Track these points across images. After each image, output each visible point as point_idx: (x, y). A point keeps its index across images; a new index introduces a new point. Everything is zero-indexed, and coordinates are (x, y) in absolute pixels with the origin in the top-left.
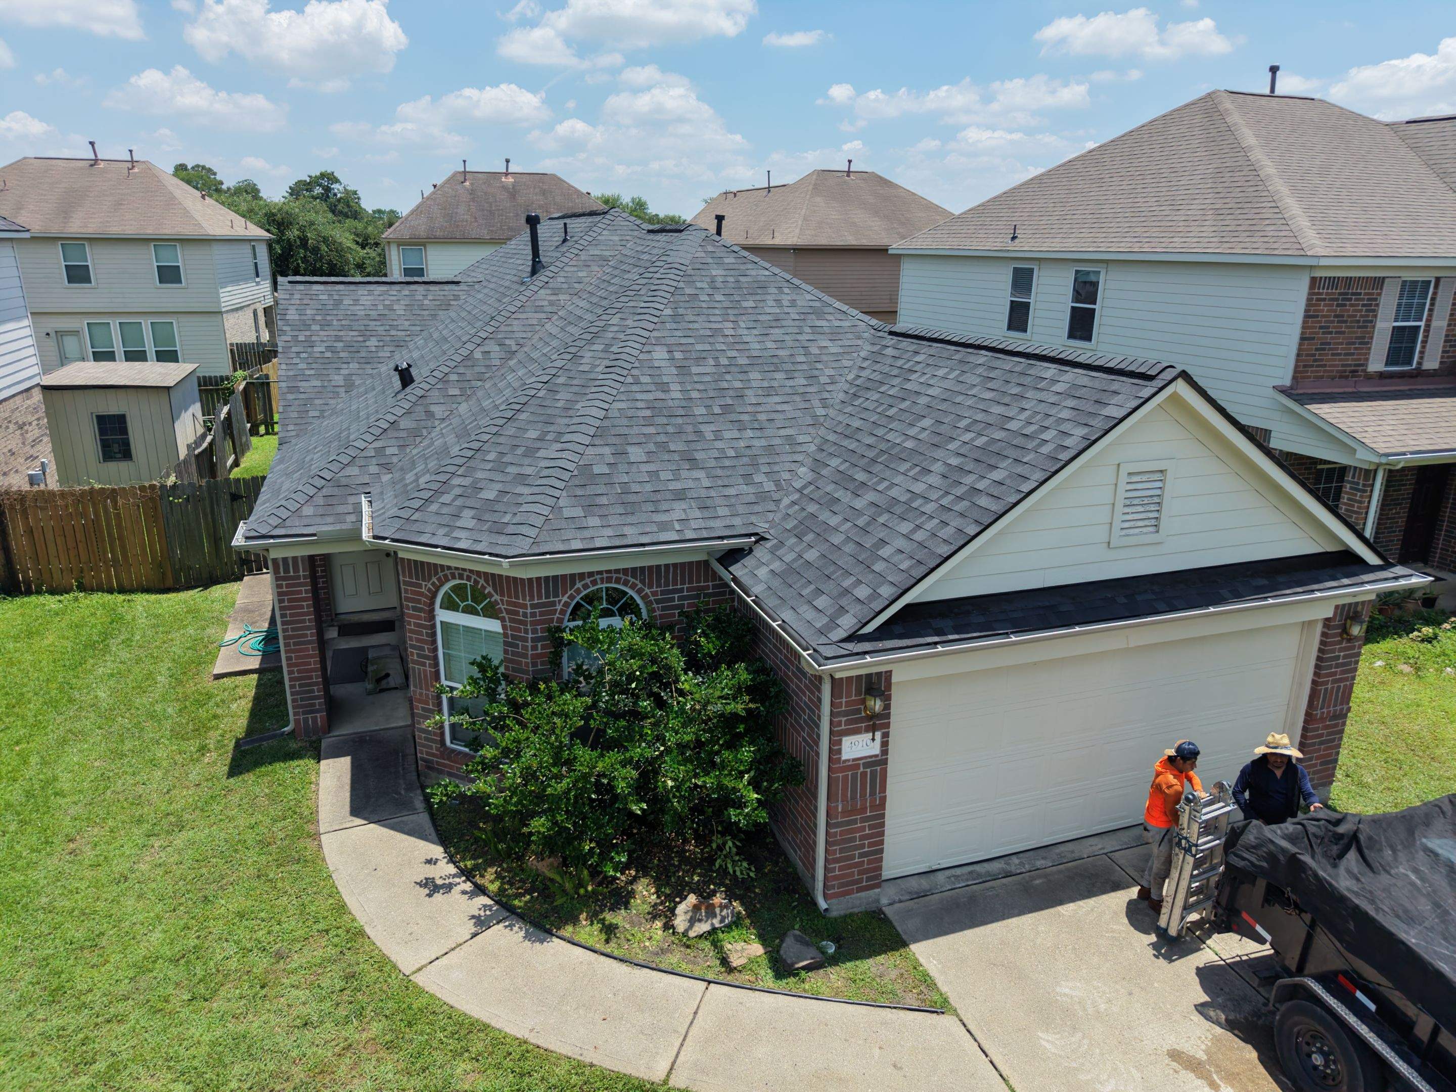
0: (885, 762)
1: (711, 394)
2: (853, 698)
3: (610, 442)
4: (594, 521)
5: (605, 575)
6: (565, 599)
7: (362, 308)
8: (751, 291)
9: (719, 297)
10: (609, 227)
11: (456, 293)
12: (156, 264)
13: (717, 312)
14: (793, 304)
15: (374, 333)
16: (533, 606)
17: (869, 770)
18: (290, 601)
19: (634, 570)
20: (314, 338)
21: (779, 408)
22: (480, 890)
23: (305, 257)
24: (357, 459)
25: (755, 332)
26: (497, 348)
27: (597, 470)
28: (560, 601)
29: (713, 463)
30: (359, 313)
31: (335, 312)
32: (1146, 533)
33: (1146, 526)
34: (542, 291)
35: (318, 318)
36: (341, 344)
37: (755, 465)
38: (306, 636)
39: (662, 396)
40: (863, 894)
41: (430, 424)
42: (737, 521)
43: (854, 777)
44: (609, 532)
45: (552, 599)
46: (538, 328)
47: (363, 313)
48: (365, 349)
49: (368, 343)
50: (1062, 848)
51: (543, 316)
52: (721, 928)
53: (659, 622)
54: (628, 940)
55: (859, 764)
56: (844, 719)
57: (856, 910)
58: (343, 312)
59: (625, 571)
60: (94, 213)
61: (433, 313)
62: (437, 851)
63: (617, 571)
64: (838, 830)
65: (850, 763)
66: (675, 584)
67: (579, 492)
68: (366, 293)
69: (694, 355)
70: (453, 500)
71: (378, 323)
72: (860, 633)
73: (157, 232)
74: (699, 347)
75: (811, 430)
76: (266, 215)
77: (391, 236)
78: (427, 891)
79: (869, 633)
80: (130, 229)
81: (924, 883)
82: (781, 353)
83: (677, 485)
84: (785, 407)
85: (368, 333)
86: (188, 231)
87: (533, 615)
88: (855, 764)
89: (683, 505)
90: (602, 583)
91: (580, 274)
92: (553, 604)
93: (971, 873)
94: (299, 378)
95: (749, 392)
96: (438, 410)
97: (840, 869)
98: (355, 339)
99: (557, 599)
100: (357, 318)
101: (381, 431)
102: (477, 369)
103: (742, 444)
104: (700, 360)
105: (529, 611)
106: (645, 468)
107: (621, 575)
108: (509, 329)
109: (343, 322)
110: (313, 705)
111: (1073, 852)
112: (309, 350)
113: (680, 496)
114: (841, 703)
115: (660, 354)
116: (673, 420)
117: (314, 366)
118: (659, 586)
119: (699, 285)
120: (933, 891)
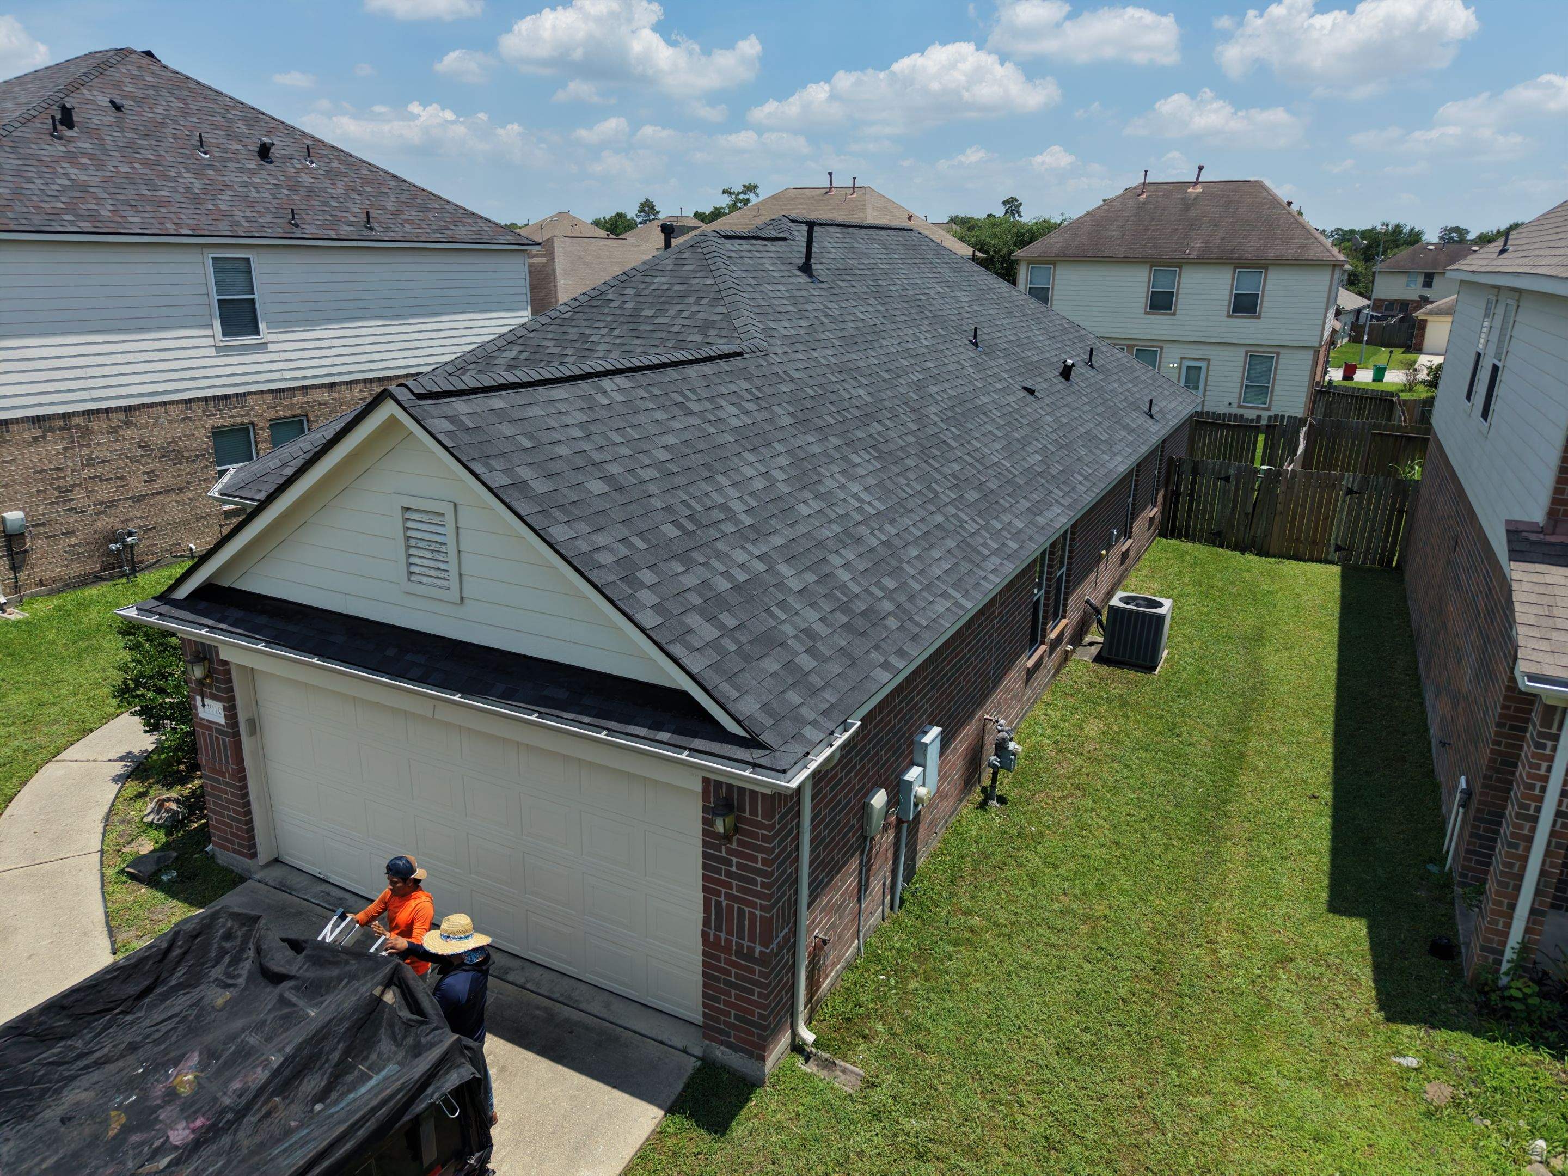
0: (232, 736)
17: (220, 737)
32: (439, 587)
33: (438, 578)
40: (237, 857)
43: (211, 736)
52: (155, 824)
55: (213, 728)
65: (206, 722)
72: (170, 598)
77: (1021, 254)
79: (179, 603)
88: (209, 725)
93: (341, 899)
120: (293, 893)
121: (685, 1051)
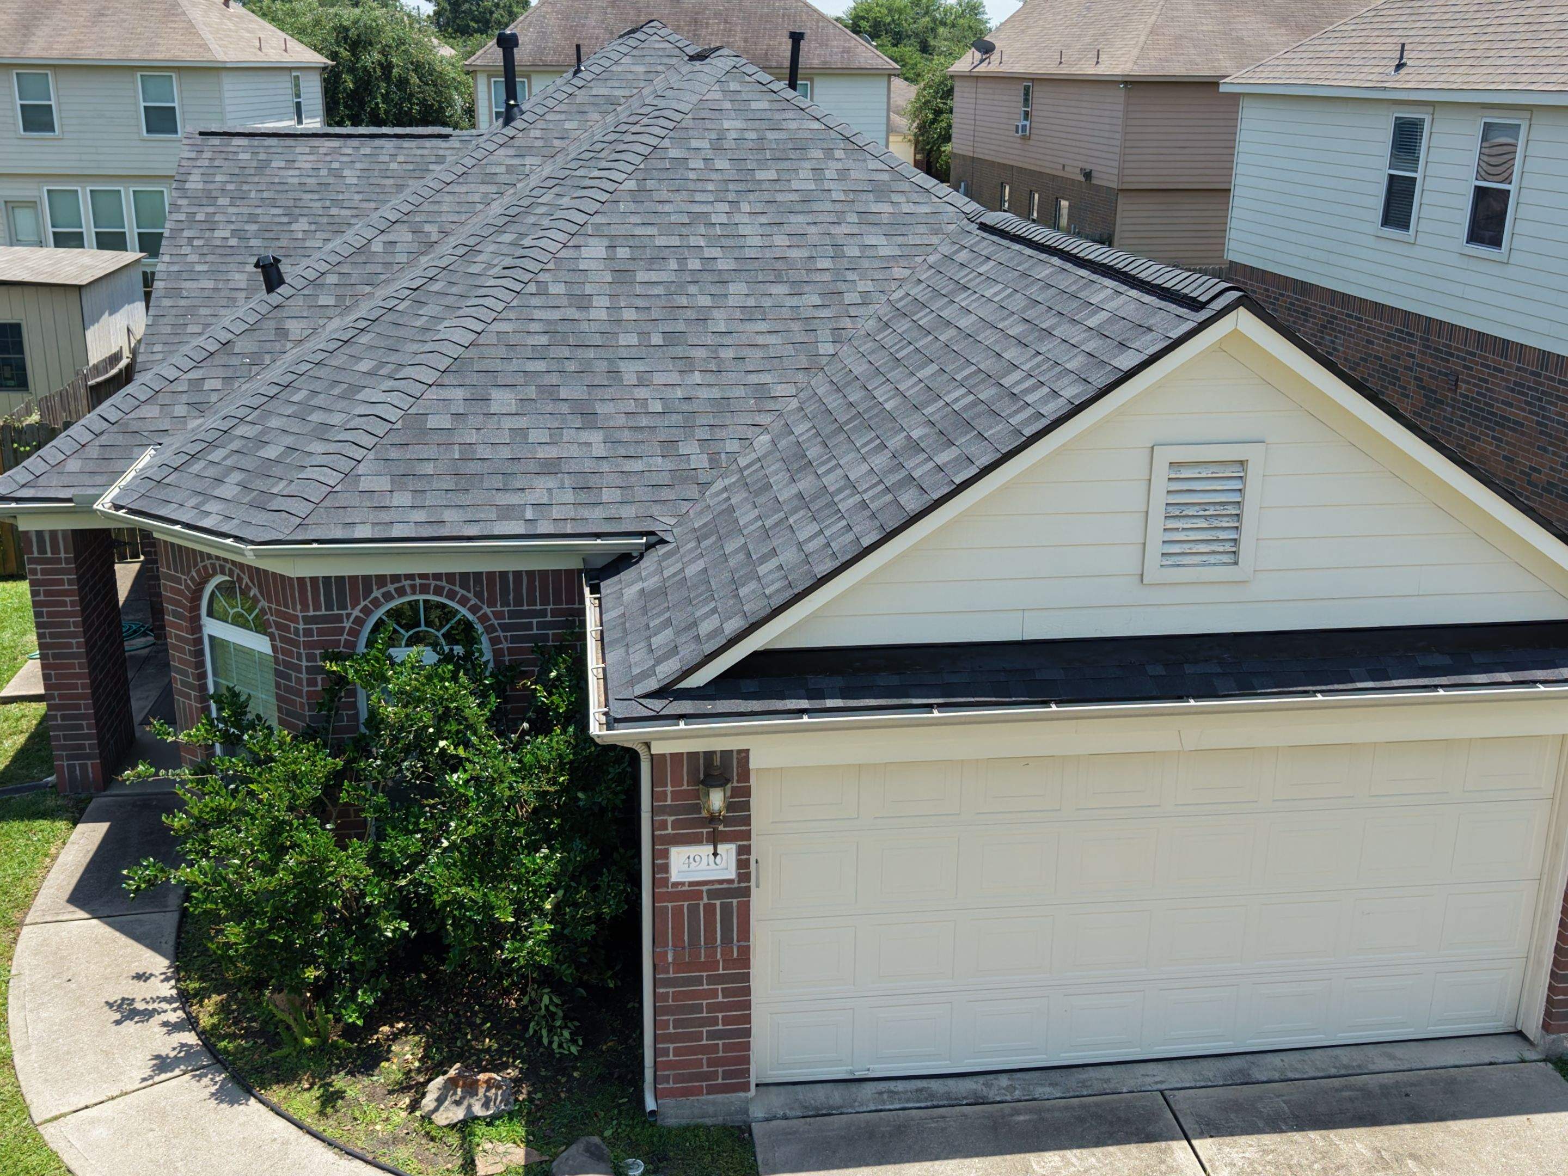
0: (746, 892)
1: (655, 314)
2: (685, 787)
3: (468, 381)
4: (402, 499)
5: (418, 581)
6: (356, 612)
7: (297, 172)
8: (778, 155)
9: (719, 164)
10: (635, 52)
11: (441, 152)
12: (142, 104)
13: (710, 187)
14: (843, 174)
15: (305, 211)
16: (307, 620)
17: (718, 902)
18: (47, 593)
19: (464, 576)
20: (217, 218)
21: (760, 340)
22: (191, 1023)
23: (388, 93)
24: (160, 394)
25: (763, 219)
26: (409, 237)
27: (432, 422)
28: (349, 615)
29: (621, 421)
30: (290, 180)
31: (256, 179)
32: (1214, 564)
33: (1214, 552)
34: (502, 151)
35: (230, 187)
36: (254, 227)
37: (688, 427)
38: (69, 645)
39: (572, 313)
40: (719, 1097)
41: (278, 346)
42: (628, 512)
43: (693, 910)
44: (420, 516)
45: (336, 612)
46: (480, 207)
47: (296, 180)
48: (287, 235)
49: (294, 227)
50: (1092, 1073)
51: (493, 188)
52: (485, 1118)
53: (507, 659)
54: (355, 1119)
55: (702, 891)
56: (670, 819)
57: (708, 1121)
58: (268, 179)
59: (450, 577)
60: (64, 29)
61: (400, 182)
62: (159, 964)
63: (437, 576)
64: (671, 990)
65: (686, 888)
66: (532, 602)
67: (394, 453)
68: (307, 150)
69: (648, 253)
70: (225, 458)
71: (316, 196)
72: (682, 685)
73: (146, 57)
74: (661, 241)
75: (800, 376)
76: (334, 28)
77: (478, 62)
78: (118, 1016)
79: (698, 688)
80: (110, 52)
81: (837, 1096)
82: (794, 253)
83: (552, 452)
84: (772, 339)
85: (297, 211)
86: (187, 54)
87: (308, 632)
88: (693, 891)
89: (551, 482)
90: (414, 593)
91: (568, 125)
92: (339, 619)
93: (920, 1090)
94: (185, 276)
95: (716, 314)
96: (295, 328)
97: (677, 1052)
98: (277, 220)
99: (344, 612)
100: (287, 187)
101: (206, 354)
102: (370, 268)
103: (679, 393)
104: (655, 261)
105: (301, 626)
106: (508, 423)
107: (444, 584)
108: (436, 208)
109: (265, 195)
110: (81, 747)
111: (1108, 1081)
112: (208, 234)
113: (550, 468)
114: (665, 793)
115: (595, 250)
116: (580, 352)
117: (209, 258)
118: (505, 603)
119: (694, 144)
120: (845, 1110)
121: (1523, 1061)
